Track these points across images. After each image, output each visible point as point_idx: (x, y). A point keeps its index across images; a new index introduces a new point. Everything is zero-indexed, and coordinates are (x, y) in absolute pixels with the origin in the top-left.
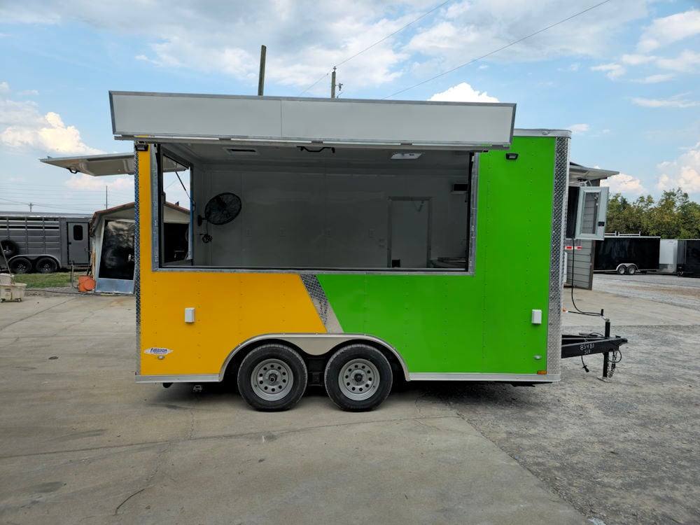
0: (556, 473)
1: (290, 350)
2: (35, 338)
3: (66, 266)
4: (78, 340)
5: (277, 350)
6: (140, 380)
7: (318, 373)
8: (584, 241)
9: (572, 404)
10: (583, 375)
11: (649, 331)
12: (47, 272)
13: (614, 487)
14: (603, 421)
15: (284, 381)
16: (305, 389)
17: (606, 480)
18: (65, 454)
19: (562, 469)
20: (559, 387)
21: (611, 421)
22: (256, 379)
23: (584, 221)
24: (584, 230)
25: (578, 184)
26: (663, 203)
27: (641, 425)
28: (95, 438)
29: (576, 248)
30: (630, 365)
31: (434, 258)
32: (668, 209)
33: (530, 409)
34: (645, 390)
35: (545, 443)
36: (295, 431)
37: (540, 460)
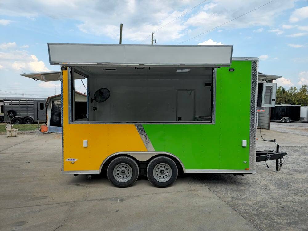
0: (255, 217)
1: (131, 159)
2: (20, 154)
3: (36, 121)
4: (39, 154)
5: (125, 159)
6: (64, 173)
7: (144, 170)
8: (265, 108)
9: (261, 183)
10: (266, 170)
11: (296, 148)
12: (28, 124)
13: (282, 224)
14: (276, 191)
15: (128, 173)
16: (138, 177)
17: (279, 221)
18: (29, 208)
19: (257, 215)
20: (256, 175)
21: (280, 191)
22: (115, 172)
23: (266, 99)
24: (265, 103)
25: (263, 82)
26: (301, 90)
27: (294, 194)
28: (43, 200)
29: (262, 111)
30: (288, 165)
31: (197, 116)
32: (304, 93)
33: (242, 186)
34: (296, 176)
35: (249, 202)
36: (133, 197)
37: (247, 211)
